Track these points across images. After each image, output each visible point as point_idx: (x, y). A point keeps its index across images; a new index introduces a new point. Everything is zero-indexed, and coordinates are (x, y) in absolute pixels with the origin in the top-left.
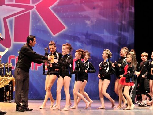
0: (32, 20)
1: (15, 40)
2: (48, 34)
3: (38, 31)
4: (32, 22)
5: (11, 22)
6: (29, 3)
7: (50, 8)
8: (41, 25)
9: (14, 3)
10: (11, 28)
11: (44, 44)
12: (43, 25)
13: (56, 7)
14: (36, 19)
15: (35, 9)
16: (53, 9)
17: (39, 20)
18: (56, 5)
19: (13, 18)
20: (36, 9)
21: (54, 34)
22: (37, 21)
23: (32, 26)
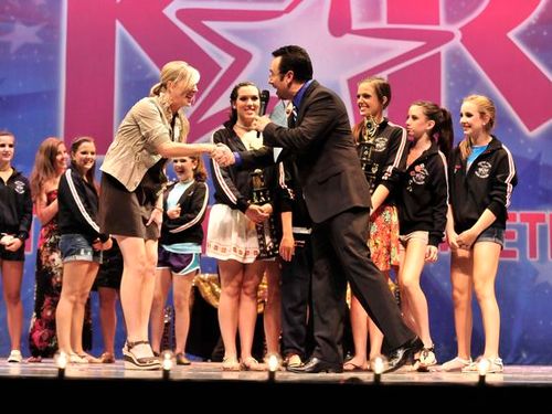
0: (449, 80)
2: (510, 130)
4: (449, 89)
7: (512, 35)
9: (383, 24)
13: (533, 32)
14: (464, 78)
15: (457, 41)
17: (476, 79)
18: (534, 22)
20: (462, 41)
21: (531, 128)
22: (468, 83)
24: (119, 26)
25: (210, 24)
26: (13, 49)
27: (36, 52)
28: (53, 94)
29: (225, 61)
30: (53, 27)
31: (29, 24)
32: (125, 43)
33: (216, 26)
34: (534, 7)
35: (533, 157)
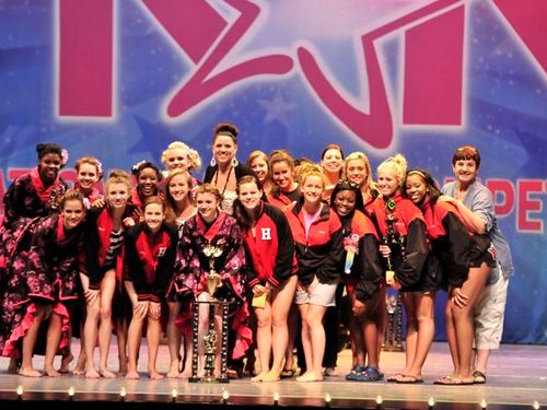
0: (472, 37)
1: (407, 120)
2: (538, 91)
3: (497, 80)
4: (472, 45)
5: (391, 49)
8: (510, 56)
10: (393, 73)
11: (522, 130)
12: (518, 55)
14: (489, 33)
17: (501, 35)
19: (401, 33)
22: (494, 39)
23: (474, 60)
28: (46, 49)
29: (232, 15)
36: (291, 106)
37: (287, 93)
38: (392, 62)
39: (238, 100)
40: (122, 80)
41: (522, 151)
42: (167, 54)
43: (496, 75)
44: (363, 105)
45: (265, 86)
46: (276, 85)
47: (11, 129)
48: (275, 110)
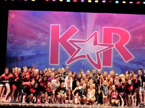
2: (123, 61)
4: (113, 54)
5: (101, 55)
6: (111, 43)
7: (124, 46)
8: (119, 56)
9: (102, 43)
10: (101, 58)
11: (120, 67)
12: (120, 55)
14: (115, 53)
15: (114, 47)
16: (126, 46)
17: (117, 53)
19: (102, 52)
23: (113, 56)
24: (59, 43)
25: (74, 43)
26: (42, 46)
27: (46, 47)
28: (48, 54)
29: (77, 49)
30: (49, 43)
31: (45, 42)
32: (60, 46)
33: (75, 43)
34: (128, 41)
35: (126, 66)
36: (86, 63)
37: (85, 61)
38: (101, 56)
39: (77, 62)
40: (60, 59)
41: (120, 70)
42: (67, 55)
43: (117, 59)
44: (96, 63)
45: (82, 60)
46: (83, 59)
47: (43, 66)
48: (83, 63)
